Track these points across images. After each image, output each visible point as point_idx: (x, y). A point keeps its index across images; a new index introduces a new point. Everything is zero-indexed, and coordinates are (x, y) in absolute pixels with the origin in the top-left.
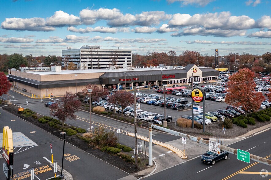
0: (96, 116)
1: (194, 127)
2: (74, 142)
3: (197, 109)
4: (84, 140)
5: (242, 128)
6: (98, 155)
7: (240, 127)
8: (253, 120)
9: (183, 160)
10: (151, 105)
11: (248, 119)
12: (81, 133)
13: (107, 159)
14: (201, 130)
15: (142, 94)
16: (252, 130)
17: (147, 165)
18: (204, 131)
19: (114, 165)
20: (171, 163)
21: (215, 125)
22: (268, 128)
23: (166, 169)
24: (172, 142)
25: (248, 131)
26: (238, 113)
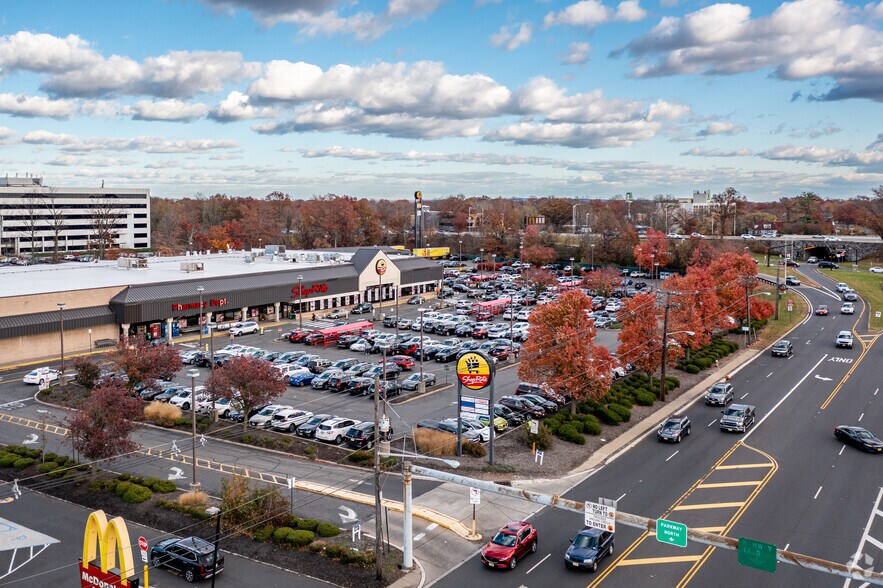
0: (161, 433)
1: (463, 453)
2: (160, 522)
3: (472, 405)
4: (188, 512)
5: (576, 446)
6: (256, 553)
7: (568, 443)
8: (593, 421)
9: (477, 546)
10: (299, 386)
11: (580, 420)
12: (163, 492)
13: (286, 560)
14: (482, 459)
15: (253, 353)
16: (598, 448)
17: (400, 567)
18: (490, 463)
19: (316, 576)
20: (452, 557)
21: (509, 443)
22: (632, 441)
23: (449, 572)
24: (424, 500)
25: (591, 453)
26: (551, 404)
